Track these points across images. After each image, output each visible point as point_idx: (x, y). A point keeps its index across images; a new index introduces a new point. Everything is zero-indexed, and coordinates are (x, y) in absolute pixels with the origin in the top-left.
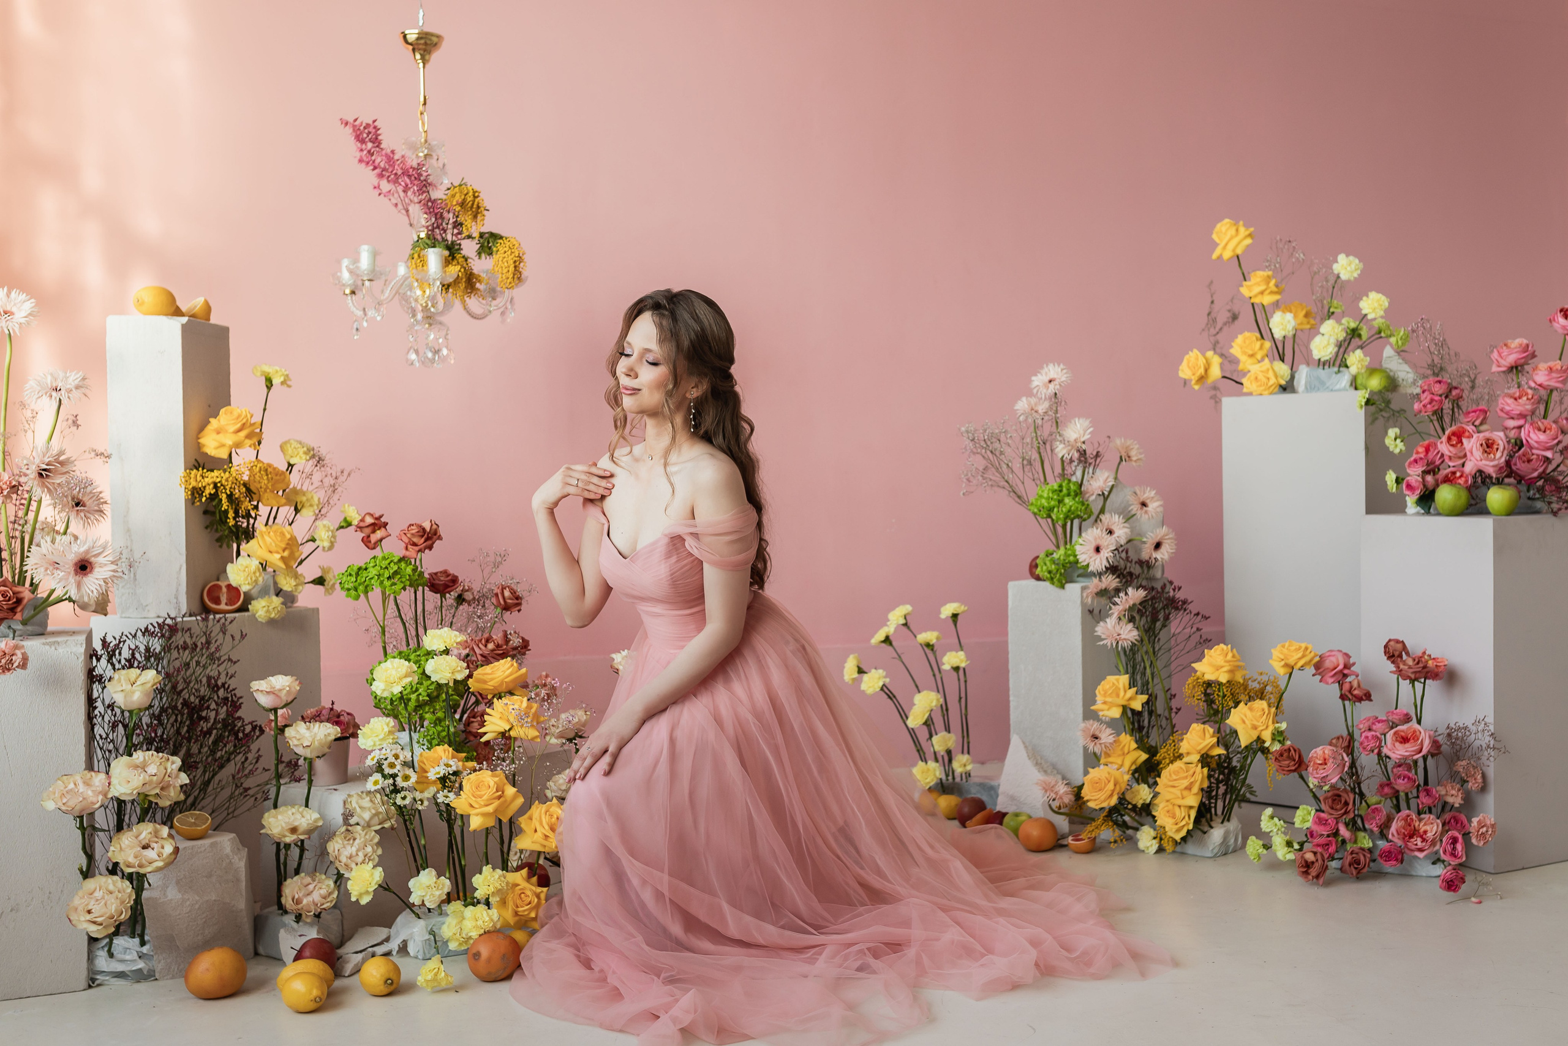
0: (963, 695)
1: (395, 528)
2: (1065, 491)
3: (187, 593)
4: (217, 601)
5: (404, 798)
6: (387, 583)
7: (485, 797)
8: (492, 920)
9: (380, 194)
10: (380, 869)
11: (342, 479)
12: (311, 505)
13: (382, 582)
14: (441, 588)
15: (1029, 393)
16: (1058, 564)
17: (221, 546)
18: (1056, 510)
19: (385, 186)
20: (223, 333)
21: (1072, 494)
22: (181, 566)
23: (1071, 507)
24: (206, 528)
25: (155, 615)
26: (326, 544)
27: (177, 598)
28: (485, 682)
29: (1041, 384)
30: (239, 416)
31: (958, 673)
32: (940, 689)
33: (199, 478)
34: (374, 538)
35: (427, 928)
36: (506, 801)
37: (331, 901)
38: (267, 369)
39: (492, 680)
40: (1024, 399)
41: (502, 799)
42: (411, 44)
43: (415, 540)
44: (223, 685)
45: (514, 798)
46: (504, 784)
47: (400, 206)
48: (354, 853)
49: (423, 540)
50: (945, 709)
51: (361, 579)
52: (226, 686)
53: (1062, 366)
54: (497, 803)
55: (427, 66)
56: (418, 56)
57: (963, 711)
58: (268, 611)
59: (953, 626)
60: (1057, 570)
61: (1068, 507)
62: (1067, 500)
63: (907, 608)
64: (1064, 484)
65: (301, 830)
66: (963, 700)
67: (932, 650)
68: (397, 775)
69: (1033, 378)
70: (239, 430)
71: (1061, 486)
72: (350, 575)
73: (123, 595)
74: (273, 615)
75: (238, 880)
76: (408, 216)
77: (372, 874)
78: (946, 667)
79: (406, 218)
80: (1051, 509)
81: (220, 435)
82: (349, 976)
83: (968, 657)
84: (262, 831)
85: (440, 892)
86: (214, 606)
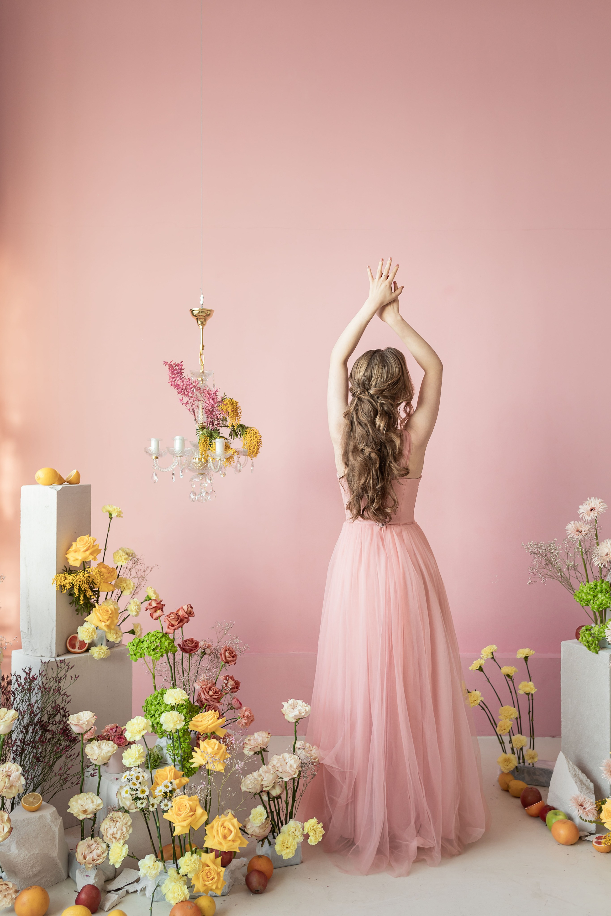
0: (531, 710)
1: (167, 610)
2: (599, 589)
3: (56, 644)
4: (74, 647)
5: (142, 803)
6: (152, 653)
7: (182, 816)
8: (184, 894)
9: (183, 404)
10: (127, 846)
11: (147, 572)
12: (129, 588)
13: (149, 652)
14: (188, 651)
15: (577, 518)
16: (594, 637)
17: (78, 614)
18: (592, 601)
19: (185, 399)
20: (87, 489)
21: (604, 591)
22: (53, 628)
23: (603, 600)
24: (70, 604)
25: (40, 655)
26: (134, 613)
27: (51, 646)
28: (197, 727)
29: (585, 512)
30: (87, 542)
31: (528, 696)
32: (516, 704)
33: (63, 579)
34: (156, 615)
35: (156, 883)
36: (196, 818)
37: (104, 858)
38: (110, 509)
39: (201, 726)
40: (572, 522)
41: (193, 817)
42: (195, 316)
43: (173, 622)
44: (63, 708)
45: (202, 815)
46: (196, 805)
47: (191, 410)
48: (115, 832)
49: (177, 623)
50: (519, 718)
51: (139, 649)
52: (64, 709)
53: (600, 500)
54: (189, 820)
55: (204, 327)
56: (199, 323)
57: (531, 719)
58: (99, 654)
59: (525, 664)
60: (593, 642)
61: (600, 600)
62: (600, 595)
63: (494, 647)
64: (598, 584)
65: (89, 811)
66: (531, 713)
67: (511, 679)
68: (137, 790)
69: (580, 507)
70: (87, 550)
71: (596, 585)
72: (134, 645)
73: (25, 642)
74: (102, 657)
75: (54, 838)
76: (195, 415)
77: (122, 850)
78: (521, 692)
79: (193, 416)
80: (589, 601)
81: (76, 553)
82: (107, 911)
83: (536, 686)
84: (68, 811)
85: (156, 871)
86: (71, 650)
